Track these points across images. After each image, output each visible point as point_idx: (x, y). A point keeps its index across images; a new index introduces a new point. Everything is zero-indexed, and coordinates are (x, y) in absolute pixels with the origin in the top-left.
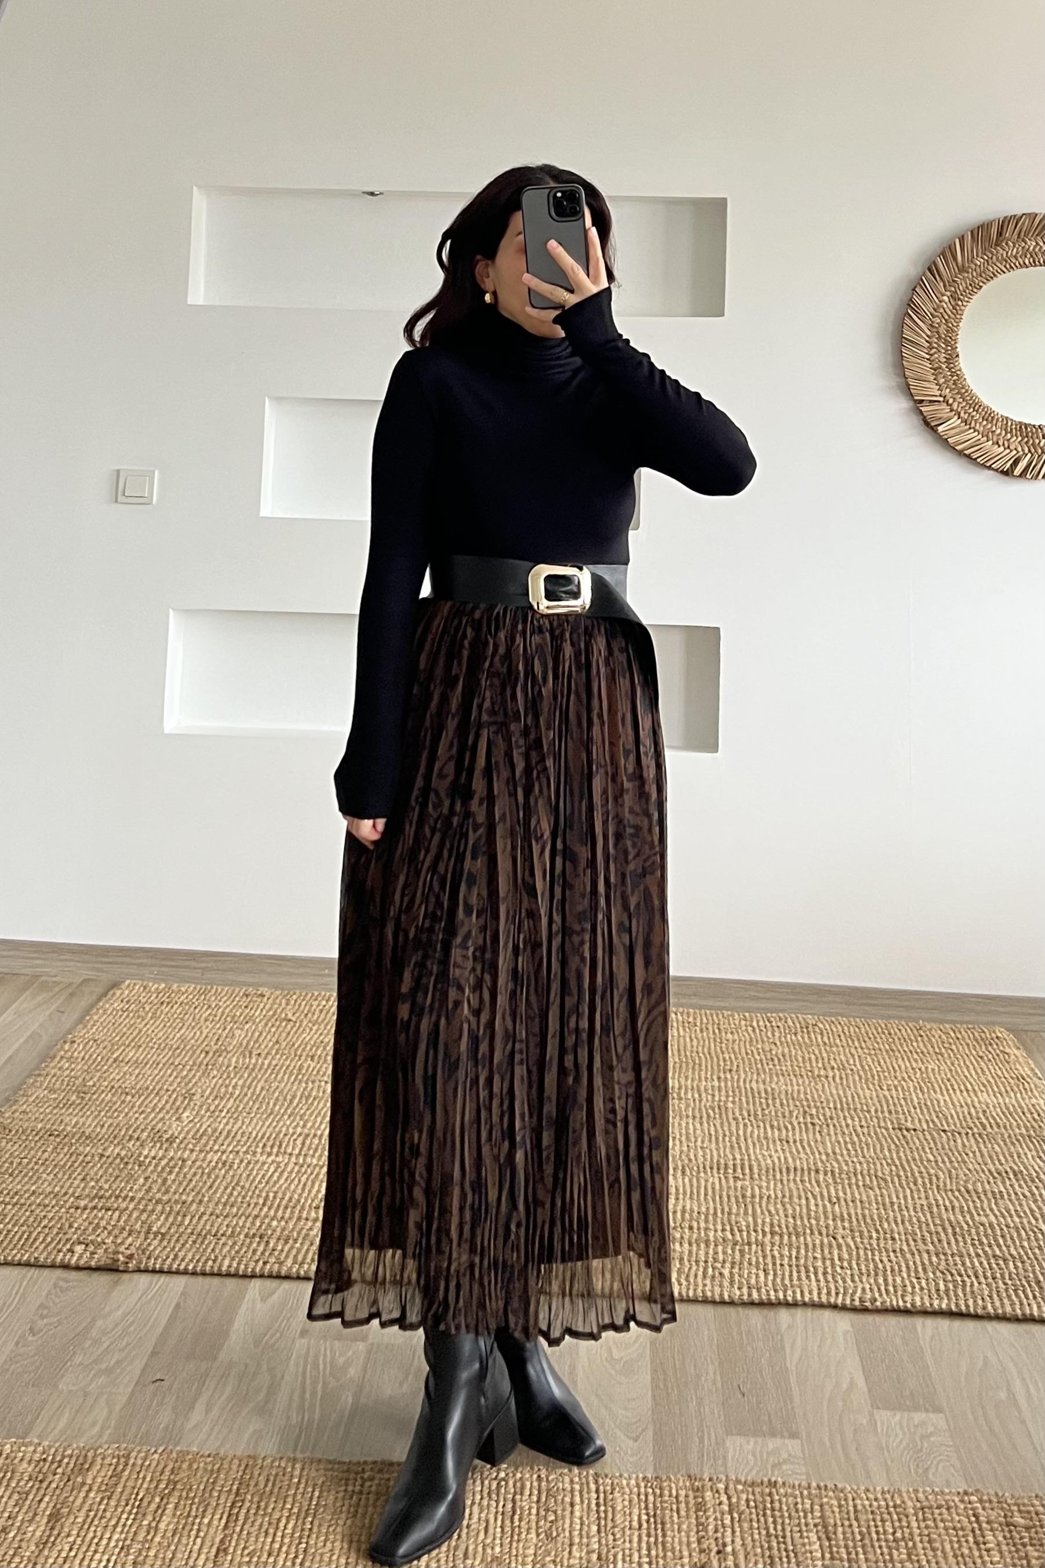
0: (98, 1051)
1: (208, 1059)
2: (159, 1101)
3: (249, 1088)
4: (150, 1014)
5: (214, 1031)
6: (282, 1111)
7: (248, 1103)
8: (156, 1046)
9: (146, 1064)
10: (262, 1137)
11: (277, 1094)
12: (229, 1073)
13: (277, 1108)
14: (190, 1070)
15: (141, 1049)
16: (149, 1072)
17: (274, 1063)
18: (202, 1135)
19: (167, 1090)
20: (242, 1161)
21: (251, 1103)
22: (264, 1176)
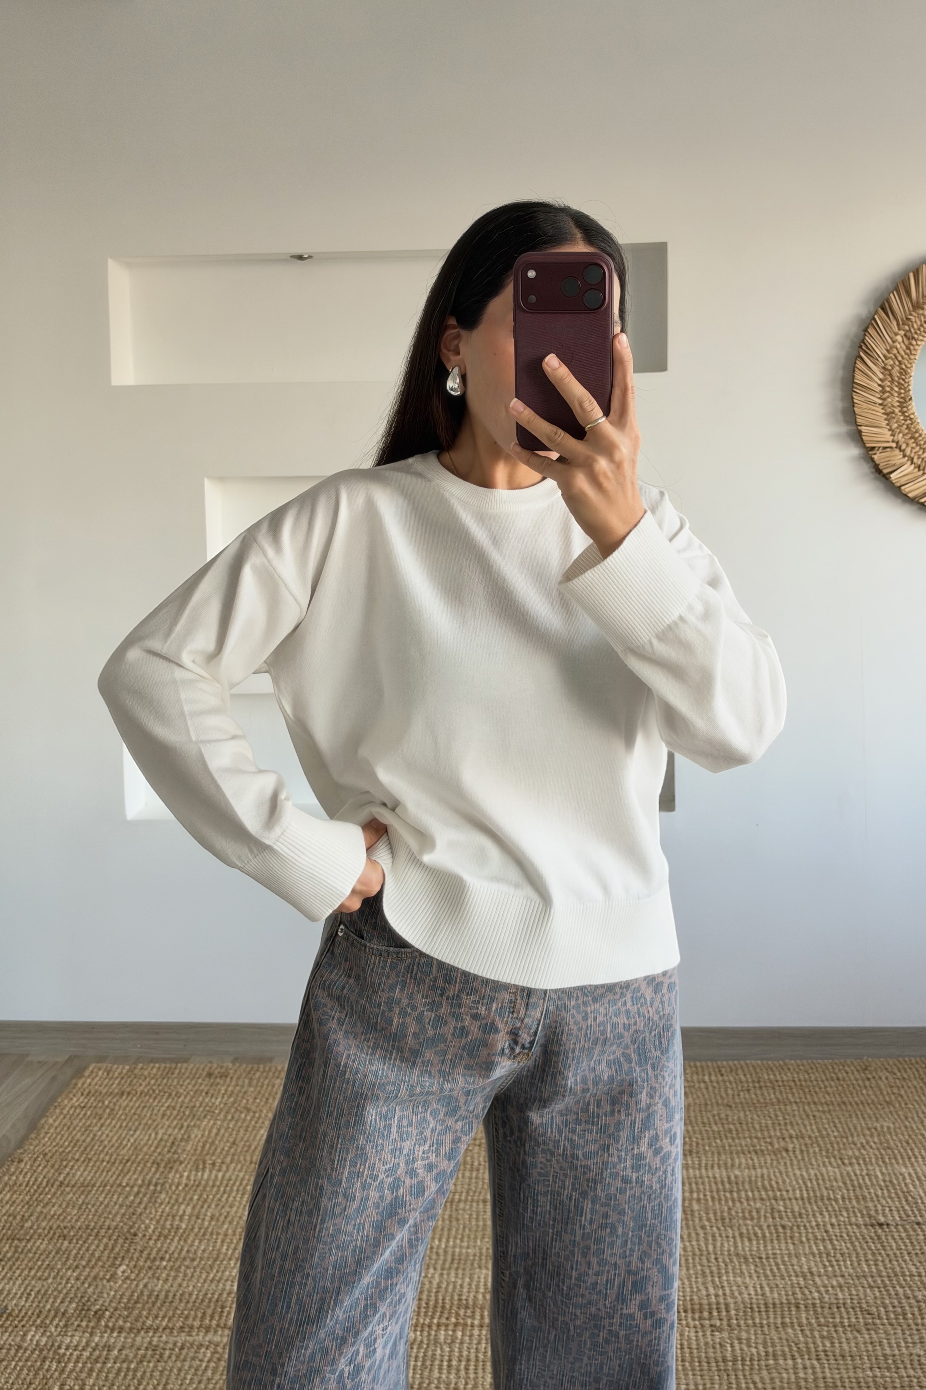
0: (44, 1173)
1: (157, 1176)
2: (98, 1246)
3: (198, 1218)
4: (108, 1111)
5: (170, 1131)
6: (230, 1252)
7: (193, 1241)
8: (107, 1158)
9: (94, 1186)
10: (203, 1301)
11: (226, 1226)
12: (179, 1195)
13: (225, 1247)
14: (138, 1193)
15: (91, 1165)
16: (92, 1202)
17: (227, 1176)
18: (136, 1302)
19: (109, 1228)
20: (175, 1344)
21: (197, 1241)
22: (197, 1370)
